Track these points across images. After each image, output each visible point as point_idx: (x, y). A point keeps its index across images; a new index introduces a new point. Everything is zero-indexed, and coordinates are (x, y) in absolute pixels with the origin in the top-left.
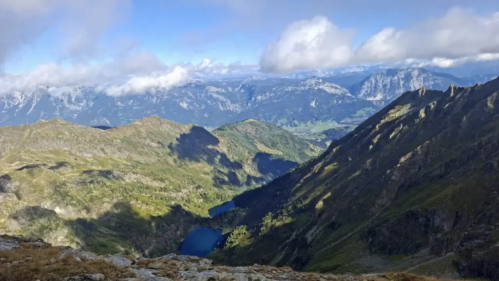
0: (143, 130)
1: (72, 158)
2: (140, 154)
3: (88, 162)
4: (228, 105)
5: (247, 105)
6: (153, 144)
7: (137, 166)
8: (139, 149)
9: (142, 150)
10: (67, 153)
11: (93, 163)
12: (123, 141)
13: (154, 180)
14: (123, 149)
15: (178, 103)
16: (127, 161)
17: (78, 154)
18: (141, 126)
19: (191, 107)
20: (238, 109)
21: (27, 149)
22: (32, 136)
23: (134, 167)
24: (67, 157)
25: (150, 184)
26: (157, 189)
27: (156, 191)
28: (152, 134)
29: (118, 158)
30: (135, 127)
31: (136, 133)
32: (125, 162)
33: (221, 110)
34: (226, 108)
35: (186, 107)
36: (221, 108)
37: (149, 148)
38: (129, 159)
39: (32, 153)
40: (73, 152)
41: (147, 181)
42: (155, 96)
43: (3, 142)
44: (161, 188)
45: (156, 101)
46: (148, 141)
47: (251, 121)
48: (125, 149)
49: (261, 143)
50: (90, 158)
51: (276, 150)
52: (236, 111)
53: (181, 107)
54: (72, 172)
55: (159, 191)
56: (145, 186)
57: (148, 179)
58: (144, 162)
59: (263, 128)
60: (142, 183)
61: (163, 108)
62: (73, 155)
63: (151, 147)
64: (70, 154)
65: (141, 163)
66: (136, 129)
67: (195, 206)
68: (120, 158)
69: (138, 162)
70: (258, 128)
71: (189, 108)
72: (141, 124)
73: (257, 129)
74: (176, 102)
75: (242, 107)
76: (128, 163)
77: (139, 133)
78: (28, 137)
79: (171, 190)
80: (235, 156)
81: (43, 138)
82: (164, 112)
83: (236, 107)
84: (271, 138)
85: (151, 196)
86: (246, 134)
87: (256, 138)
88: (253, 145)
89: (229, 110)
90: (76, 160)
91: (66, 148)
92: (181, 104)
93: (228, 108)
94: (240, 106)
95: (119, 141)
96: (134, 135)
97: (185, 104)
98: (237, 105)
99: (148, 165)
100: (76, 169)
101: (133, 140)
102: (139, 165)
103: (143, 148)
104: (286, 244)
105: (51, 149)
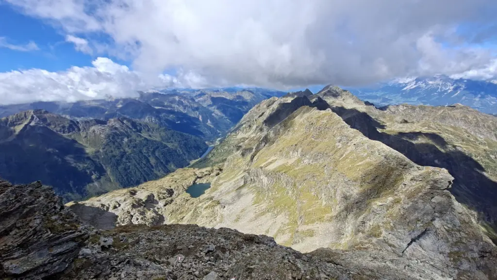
1: (466, 135)
3: (478, 140)
10: (463, 130)
17: (472, 133)
21: (436, 122)
22: (443, 115)
24: (462, 132)
39: (438, 124)
40: (469, 130)
43: (424, 114)
50: (481, 139)
54: (461, 144)
62: (468, 133)
64: (466, 132)
78: (440, 115)
81: (451, 117)
90: (468, 136)
91: (464, 127)
100: (465, 143)
105: (452, 125)
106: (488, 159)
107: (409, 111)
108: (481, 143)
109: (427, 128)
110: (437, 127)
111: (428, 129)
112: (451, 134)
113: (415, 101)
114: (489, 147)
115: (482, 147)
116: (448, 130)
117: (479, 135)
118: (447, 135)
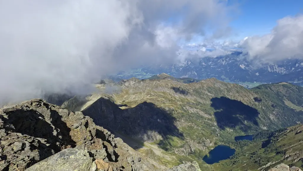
0: (205, 86)
1: (170, 96)
2: (201, 98)
3: (176, 99)
4: (275, 68)
5: (291, 69)
6: (209, 94)
7: (199, 104)
8: (202, 96)
9: (203, 96)
10: (168, 94)
11: (178, 100)
12: (194, 91)
13: (206, 114)
14: (193, 95)
15: (238, 65)
16: (194, 101)
17: (173, 95)
18: (204, 83)
19: (247, 68)
20: (283, 71)
21: (153, 90)
22: (156, 85)
23: (197, 105)
24: (168, 95)
25: (203, 115)
26: (206, 119)
27: (205, 119)
28: (210, 88)
29: (190, 99)
30: (202, 83)
31: (201, 87)
32: (193, 102)
33: (269, 71)
34: (273, 70)
35: (243, 68)
36: (269, 69)
37: (207, 96)
38: (195, 100)
39: (155, 92)
40: (171, 93)
41: (202, 113)
42: (225, 60)
43: (146, 86)
44: (209, 118)
45: (225, 63)
46: (207, 92)
47: (284, 84)
48: (194, 94)
49: (289, 100)
50: (177, 97)
51: (300, 107)
52: (281, 72)
53: (240, 68)
54: (169, 103)
55: (208, 120)
56: (200, 116)
57: (203, 112)
58: (202, 103)
59: (293, 90)
60: (199, 114)
61: (228, 68)
62: (171, 95)
63: (207, 95)
64: (170, 94)
65: (201, 103)
66: (202, 85)
67: (227, 133)
68: (191, 99)
69: (200, 102)
70: (289, 89)
71: (245, 68)
72: (205, 82)
73: (287, 90)
74: (237, 64)
75: (286, 70)
76: (195, 103)
77: (203, 87)
78: (155, 85)
79: (214, 121)
80: (263, 107)
81: (160, 86)
82: (228, 70)
83: (281, 70)
84: (298, 97)
85: (202, 122)
86: (278, 92)
87: (285, 96)
88: (282, 101)
89: (276, 72)
90: (171, 97)
91: (168, 92)
92: (240, 66)
93: (275, 70)
94: (284, 70)
95: (192, 90)
96: (200, 88)
97: (243, 66)
98: (283, 68)
99: (205, 104)
100: (170, 102)
101: (199, 90)
102: (200, 104)
103: (203, 95)
104: (263, 168)
105: (162, 91)
106: (183, 110)
107: (137, 85)
108: (178, 101)
109: (149, 96)
110: (155, 94)
111: (151, 97)
112: (163, 98)
113: (140, 71)
114: (182, 102)
115: (179, 103)
116: (161, 95)
117: (176, 96)
118: (161, 98)
